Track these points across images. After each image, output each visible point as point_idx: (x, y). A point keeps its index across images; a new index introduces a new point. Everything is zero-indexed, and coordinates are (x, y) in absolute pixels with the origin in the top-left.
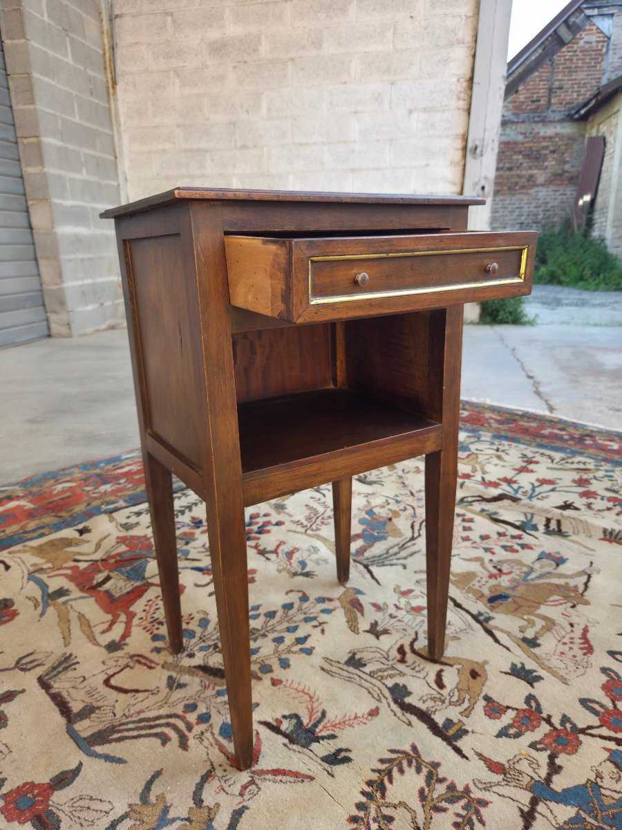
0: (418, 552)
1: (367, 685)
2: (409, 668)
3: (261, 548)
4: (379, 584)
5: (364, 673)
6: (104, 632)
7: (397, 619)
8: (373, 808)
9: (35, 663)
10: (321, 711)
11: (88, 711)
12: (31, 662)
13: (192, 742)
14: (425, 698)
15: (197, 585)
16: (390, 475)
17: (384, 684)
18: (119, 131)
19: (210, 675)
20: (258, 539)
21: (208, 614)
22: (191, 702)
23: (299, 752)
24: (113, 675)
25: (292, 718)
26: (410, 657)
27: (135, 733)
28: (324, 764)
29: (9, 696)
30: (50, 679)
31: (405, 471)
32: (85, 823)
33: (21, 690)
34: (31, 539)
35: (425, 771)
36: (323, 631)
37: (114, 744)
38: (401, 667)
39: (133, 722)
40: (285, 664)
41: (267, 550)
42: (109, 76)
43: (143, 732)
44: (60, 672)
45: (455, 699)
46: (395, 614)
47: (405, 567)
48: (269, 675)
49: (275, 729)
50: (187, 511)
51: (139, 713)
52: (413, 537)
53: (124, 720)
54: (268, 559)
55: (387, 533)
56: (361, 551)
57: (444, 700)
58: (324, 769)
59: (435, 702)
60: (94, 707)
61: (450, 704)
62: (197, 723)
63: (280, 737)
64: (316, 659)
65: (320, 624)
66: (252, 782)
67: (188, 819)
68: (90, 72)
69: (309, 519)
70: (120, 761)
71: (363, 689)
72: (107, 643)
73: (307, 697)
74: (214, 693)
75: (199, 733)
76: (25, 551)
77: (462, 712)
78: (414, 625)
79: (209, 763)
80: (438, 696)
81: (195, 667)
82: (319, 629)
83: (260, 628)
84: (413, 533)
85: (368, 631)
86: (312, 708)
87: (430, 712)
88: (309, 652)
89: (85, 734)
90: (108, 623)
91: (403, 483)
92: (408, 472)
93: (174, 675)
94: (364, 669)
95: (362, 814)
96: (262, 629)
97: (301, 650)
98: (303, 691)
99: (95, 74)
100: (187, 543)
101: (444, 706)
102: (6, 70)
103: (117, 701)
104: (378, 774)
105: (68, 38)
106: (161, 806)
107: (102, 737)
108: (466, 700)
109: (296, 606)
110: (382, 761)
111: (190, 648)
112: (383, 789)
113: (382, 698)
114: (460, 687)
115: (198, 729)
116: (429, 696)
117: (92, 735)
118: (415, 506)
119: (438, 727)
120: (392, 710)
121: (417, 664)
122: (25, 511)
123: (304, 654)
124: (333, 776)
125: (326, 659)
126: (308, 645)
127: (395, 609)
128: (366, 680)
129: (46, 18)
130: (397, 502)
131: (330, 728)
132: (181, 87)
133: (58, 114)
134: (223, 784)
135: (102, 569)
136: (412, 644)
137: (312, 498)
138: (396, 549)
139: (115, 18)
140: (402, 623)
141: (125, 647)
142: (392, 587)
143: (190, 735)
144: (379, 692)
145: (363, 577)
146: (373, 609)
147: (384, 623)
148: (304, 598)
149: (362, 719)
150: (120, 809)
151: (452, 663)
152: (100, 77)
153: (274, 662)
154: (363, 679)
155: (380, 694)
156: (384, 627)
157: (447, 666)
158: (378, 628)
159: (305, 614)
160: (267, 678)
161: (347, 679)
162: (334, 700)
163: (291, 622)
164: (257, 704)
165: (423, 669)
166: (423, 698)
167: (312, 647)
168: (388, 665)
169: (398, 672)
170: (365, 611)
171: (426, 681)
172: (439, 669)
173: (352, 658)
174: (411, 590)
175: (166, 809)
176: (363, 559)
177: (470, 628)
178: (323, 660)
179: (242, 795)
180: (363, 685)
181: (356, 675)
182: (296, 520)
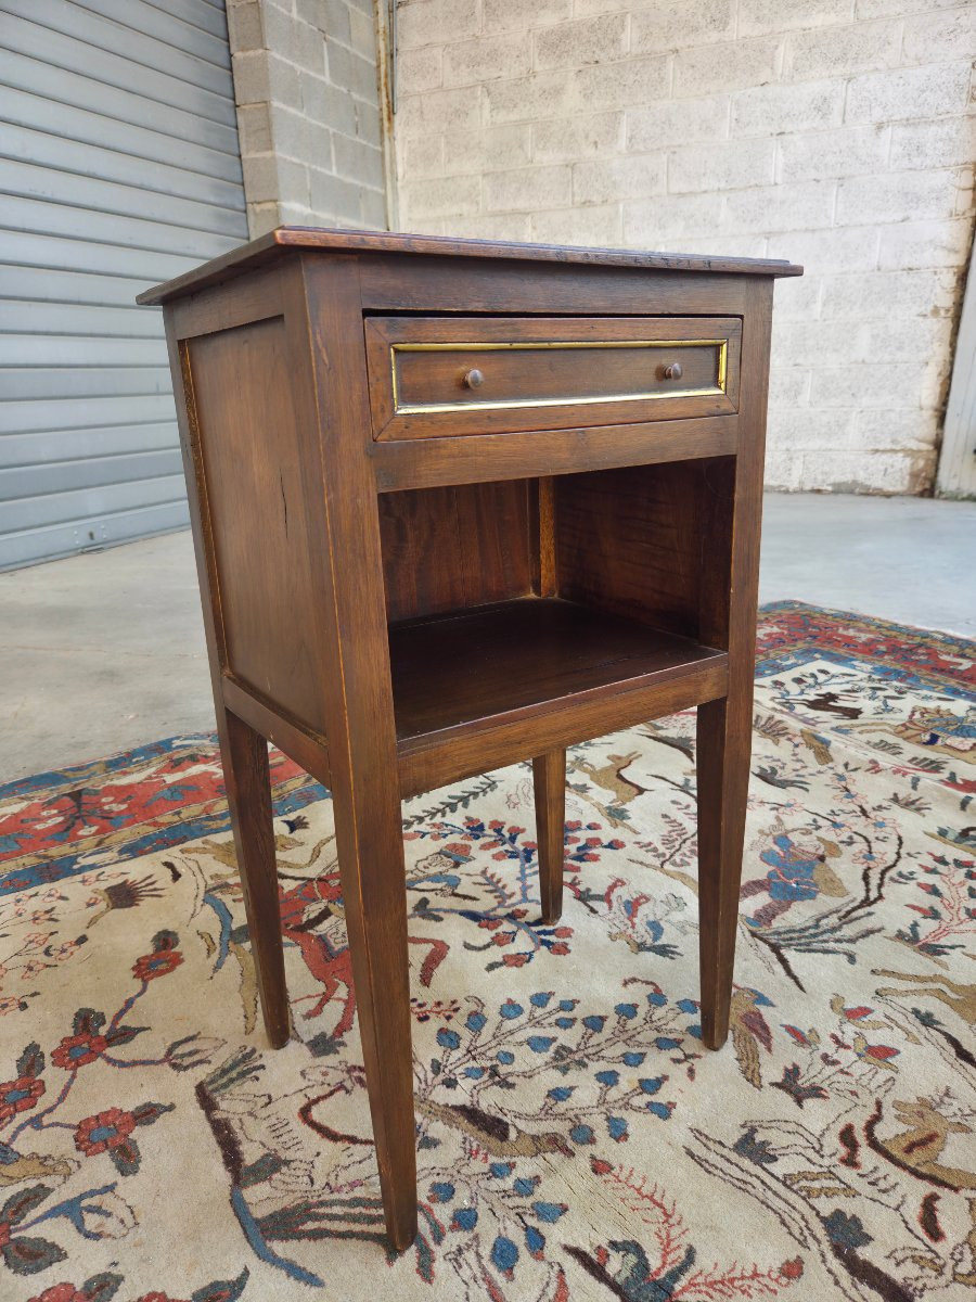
0: (879, 930)
1: (778, 1204)
2: (866, 1180)
3: (582, 888)
4: (801, 988)
5: (772, 1175)
6: (309, 1016)
7: (838, 1067)
9: (196, 1058)
10: (685, 1247)
11: (272, 1165)
12: (191, 1054)
13: (441, 1267)
14: (900, 1255)
15: (467, 946)
16: (819, 772)
18: (395, 188)
19: (480, 1129)
20: (577, 869)
21: (484, 1006)
22: (444, 1179)
24: (316, 1101)
25: (628, 1251)
26: (866, 1156)
27: (343, 1227)
29: (147, 1113)
30: (216, 1090)
31: (851, 767)
33: (167, 1104)
34: (217, 831)
36: (691, 1072)
37: (304, 1241)
38: (847, 1174)
39: (342, 1203)
40: (619, 1132)
41: (591, 893)
42: (384, 100)
43: (357, 1228)
44: (232, 1081)
45: (964, 1268)
46: (835, 1057)
47: (852, 959)
48: (588, 1149)
49: (596, 1269)
50: (460, 804)
51: (353, 1185)
52: (867, 898)
53: (327, 1197)
54: (593, 910)
55: (816, 886)
56: (765, 916)
57: (942, 1267)
59: (922, 1267)
60: (279, 1159)
61: (954, 1279)
62: (452, 1228)
63: (603, 1287)
64: (677, 1130)
65: (687, 1057)
68: (355, 96)
69: (667, 841)
70: (311, 1280)
71: (771, 1212)
72: (312, 1038)
73: (658, 1211)
74: (486, 1168)
75: (454, 1249)
76: (204, 851)
78: (872, 1088)
80: (929, 1255)
81: (455, 1108)
82: (685, 1066)
83: (574, 1049)
84: (868, 890)
85: (779, 1085)
86: (668, 1236)
87: (911, 1289)
88: (664, 1111)
89: (259, 1213)
90: (318, 999)
91: (847, 790)
92: (856, 769)
93: (419, 1118)
94: (774, 1168)
96: (578, 1050)
97: (649, 1105)
98: (651, 1198)
99: (363, 100)
100: (457, 865)
101: (942, 1281)
102: (234, 99)
103: (318, 1154)
105: (325, 44)
107: (286, 1224)
109: (641, 1011)
111: (450, 1067)
113: (810, 1240)
115: (454, 1239)
116: (909, 1253)
117: (271, 1216)
118: (871, 838)
120: (830, 1271)
121: (880, 1174)
122: (212, 782)
123: (654, 1117)
125: (698, 1133)
126: (662, 1097)
127: (835, 1046)
128: (775, 1193)
129: (295, 15)
130: (835, 824)
131: (704, 1288)
132: (492, 110)
133: (306, 164)
135: (319, 895)
136: (869, 1127)
137: (674, 802)
138: (833, 920)
139: (397, 7)
140: (848, 1078)
141: (341, 1049)
142: (828, 998)
143: (439, 1252)
144: (803, 1224)
145: (769, 969)
146: (790, 1039)
147: (812, 1073)
148: (657, 998)
149: (766, 1281)
151: (956, 1185)
152: (371, 103)
153: (598, 1123)
154: (770, 1189)
155: (804, 1229)
156: (812, 1081)
157: (946, 1190)
158: (799, 1082)
159: (659, 1031)
160: (584, 1153)
161: (739, 1184)
162: (712, 1228)
163: (631, 1044)
164: (564, 1209)
165: (894, 1187)
166: (896, 1255)
167: (669, 1103)
168: (821, 1166)
169: (843, 1185)
170: (773, 1042)
171: (902, 1216)
172: (928, 1192)
173: (748, 1138)
174: (866, 1010)
176: (768, 933)
178: (691, 1134)
180: (769, 1202)
181: (756, 1176)
182: (645, 842)
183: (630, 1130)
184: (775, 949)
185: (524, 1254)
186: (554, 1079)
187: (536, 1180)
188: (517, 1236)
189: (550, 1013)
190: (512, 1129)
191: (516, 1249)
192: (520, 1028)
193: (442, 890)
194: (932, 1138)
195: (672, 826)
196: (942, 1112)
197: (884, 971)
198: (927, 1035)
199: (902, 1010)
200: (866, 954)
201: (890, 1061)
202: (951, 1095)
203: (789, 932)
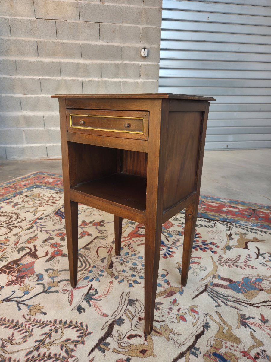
0: (239, 310)
2: (137, 323)
4: (193, 298)
5: (127, 306)
7: (169, 311)
8: (61, 325)
9: (102, 233)
10: (101, 299)
14: (119, 332)
17: (122, 315)
19: (109, 265)
20: (197, 250)
21: (139, 254)
22: (96, 266)
23: (81, 299)
24: (102, 247)
25: (96, 292)
27: (82, 260)
28: (77, 306)
30: (98, 238)
32: (51, 265)
33: (92, 235)
35: (80, 339)
38: (136, 319)
44: (101, 238)
45: (123, 345)
46: (173, 310)
47: (218, 306)
49: (90, 289)
51: (90, 258)
52: (254, 304)
53: (86, 257)
55: (246, 292)
56: (217, 285)
57: (120, 340)
58: (75, 307)
59: (118, 337)
60: (89, 249)
61: (119, 343)
62: (88, 271)
63: (87, 291)
64: (127, 290)
66: (68, 291)
67: (54, 282)
69: (228, 259)
71: (117, 309)
73: (107, 293)
74: (102, 269)
75: (84, 272)
77: (115, 349)
78: (168, 319)
80: (122, 338)
81: (112, 261)
83: (137, 269)
84: (258, 303)
86: (102, 296)
87: (111, 336)
88: (131, 286)
90: (124, 237)
93: (107, 258)
94: (129, 306)
95: (58, 323)
97: (131, 284)
98: (109, 291)
100: (177, 235)
101: (116, 341)
103: (93, 252)
104: (75, 323)
107: (79, 255)
108: (124, 350)
110: (81, 323)
111: (120, 257)
112: (69, 327)
113: (114, 317)
114: (132, 346)
116: (121, 334)
119: (104, 340)
120: (108, 321)
121: (140, 325)
123: (129, 285)
124: (72, 310)
126: (134, 284)
127: (177, 309)
128: (122, 309)
131: (94, 304)
134: (66, 285)
138: (233, 299)
140: (167, 314)
142: (194, 304)
144: (117, 314)
145: (195, 291)
146: (172, 301)
147: (163, 307)
148: (164, 275)
149: (100, 312)
150: (55, 269)
151: (147, 340)
153: (121, 278)
154: (123, 307)
156: (160, 307)
157: (144, 338)
158: (158, 305)
160: (113, 279)
161: (121, 302)
162: (107, 301)
164: (99, 281)
165: (138, 328)
166: (119, 331)
167: (134, 286)
168: (135, 314)
169: (132, 319)
170: (168, 298)
171: (130, 331)
172: (141, 335)
173: (134, 301)
174: (197, 313)
175: (57, 276)
176: (210, 287)
177: (181, 345)
178: (128, 292)
179: (63, 290)
180: (119, 308)
181: (124, 305)
182: (222, 256)
183: (122, 283)
184: (205, 290)
185: (88, 280)
187: (103, 276)
188: (90, 278)
190: (112, 269)
191: (88, 279)
192: (136, 260)
193: (166, 236)
194: (159, 333)
195: (236, 258)
196: (171, 334)
197: (220, 314)
198: (199, 327)
199: (205, 320)
200: (223, 309)
201: (181, 321)
202: (179, 335)
203: (216, 291)
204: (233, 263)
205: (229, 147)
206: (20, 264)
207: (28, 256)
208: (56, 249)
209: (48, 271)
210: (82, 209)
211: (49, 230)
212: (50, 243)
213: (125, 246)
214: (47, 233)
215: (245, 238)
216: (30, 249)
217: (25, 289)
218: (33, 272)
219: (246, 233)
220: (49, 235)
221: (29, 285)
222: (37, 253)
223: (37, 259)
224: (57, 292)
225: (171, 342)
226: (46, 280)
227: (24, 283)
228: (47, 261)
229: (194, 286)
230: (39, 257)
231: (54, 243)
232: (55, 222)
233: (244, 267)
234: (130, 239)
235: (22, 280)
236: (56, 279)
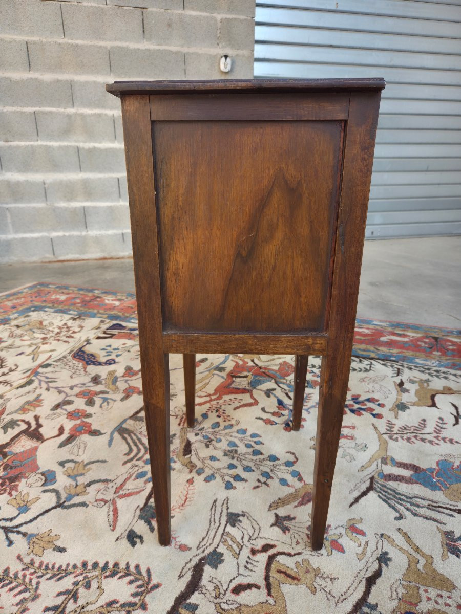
0: (440, 523)
1: (212, 534)
2: (248, 560)
5: (225, 528)
6: (199, 396)
7: (309, 533)
8: (97, 572)
10: (173, 515)
11: (140, 419)
13: (129, 465)
14: (214, 580)
15: (263, 409)
17: (218, 546)
19: (184, 449)
21: (237, 425)
23: (134, 516)
26: (263, 558)
27: (130, 441)
28: (127, 532)
32: (71, 452)
35: (136, 599)
36: (256, 487)
37: (121, 437)
38: (246, 552)
39: (137, 437)
40: (209, 479)
43: (131, 444)
45: (224, 606)
47: (399, 518)
48: (196, 476)
49: (150, 496)
51: (145, 436)
53: (138, 434)
57: (219, 597)
58: (122, 534)
59: (214, 590)
60: (143, 419)
61: (216, 604)
62: (144, 461)
63: (144, 501)
64: (222, 494)
65: (264, 483)
66: (106, 502)
67: (77, 485)
69: (404, 428)
70: (110, 445)
71: (206, 533)
73: (183, 502)
75: (136, 464)
79: (116, 477)
80: (222, 592)
81: (188, 440)
82: (258, 484)
83: (238, 453)
85: (277, 516)
86: (174, 509)
87: (200, 589)
88: (229, 486)
89: (124, 426)
93: (177, 436)
94: (229, 526)
95: (90, 567)
97: (229, 482)
98: (187, 498)
101: (212, 599)
104: (124, 567)
106: (83, 472)
107: (124, 431)
109: (277, 462)
110: (137, 567)
111: (204, 431)
112: (113, 574)
113: (202, 549)
114: (243, 608)
115: (140, 463)
116: (218, 584)
119: (185, 600)
120: (191, 560)
121: (255, 564)
123: (225, 485)
124: (117, 540)
125: (227, 500)
126: (234, 484)
128: (216, 532)
134: (102, 490)
135: (253, 371)
136: (280, 553)
137: (440, 418)
138: (425, 503)
140: (305, 538)
143: (134, 462)
144: (208, 544)
145: (352, 491)
148: (290, 464)
149: (174, 541)
150: (79, 459)
151: (273, 594)
153: (208, 472)
154: (217, 529)
155: (206, 546)
156: (290, 526)
157: (266, 591)
158: (285, 522)
159: (271, 471)
160: (194, 474)
161: (212, 520)
162: (186, 518)
163: (256, 466)
165: (251, 570)
166: (214, 579)
167: (235, 487)
168: (243, 542)
169: (238, 552)
170: (302, 507)
171: (237, 577)
172: (259, 584)
173: (238, 515)
174: (362, 533)
175: (82, 474)
176: (380, 482)
177: (340, 601)
178: (225, 498)
179: (96, 501)
180: (210, 531)
181: (220, 524)
182: (393, 423)
183: (212, 482)
184: (370, 488)
185: (144, 479)
186: (219, 454)
187: (173, 469)
188: (149, 475)
189: (250, 441)
190: (190, 455)
191: (145, 476)
192: (235, 437)
193: (285, 390)
194: (294, 578)
195: (419, 425)
196: (318, 580)
197: (405, 534)
198: (370, 562)
199: (380, 548)
200: (411, 523)
201: (334, 551)
202: (333, 581)
203: (391, 489)
204: (415, 434)
205: (375, 234)
206: (8, 454)
207: (24, 437)
208: (78, 422)
209: (66, 465)
210: (124, 346)
211: (63, 387)
212: (66, 410)
213: (210, 412)
214: (60, 392)
215: (429, 388)
216: (28, 423)
217: (20, 502)
218: (35, 468)
219: (428, 379)
220: (63, 395)
221: (28, 493)
222: (41, 430)
223: (42, 442)
224: (84, 504)
225: (320, 595)
226: (62, 482)
227: (17, 491)
228: (62, 445)
229: (348, 481)
230: (45, 438)
231: (74, 411)
232: (73, 371)
233: (437, 441)
234: (220, 398)
235: (13, 484)
236: (81, 480)
